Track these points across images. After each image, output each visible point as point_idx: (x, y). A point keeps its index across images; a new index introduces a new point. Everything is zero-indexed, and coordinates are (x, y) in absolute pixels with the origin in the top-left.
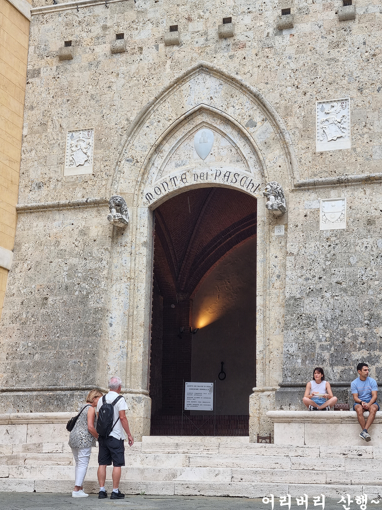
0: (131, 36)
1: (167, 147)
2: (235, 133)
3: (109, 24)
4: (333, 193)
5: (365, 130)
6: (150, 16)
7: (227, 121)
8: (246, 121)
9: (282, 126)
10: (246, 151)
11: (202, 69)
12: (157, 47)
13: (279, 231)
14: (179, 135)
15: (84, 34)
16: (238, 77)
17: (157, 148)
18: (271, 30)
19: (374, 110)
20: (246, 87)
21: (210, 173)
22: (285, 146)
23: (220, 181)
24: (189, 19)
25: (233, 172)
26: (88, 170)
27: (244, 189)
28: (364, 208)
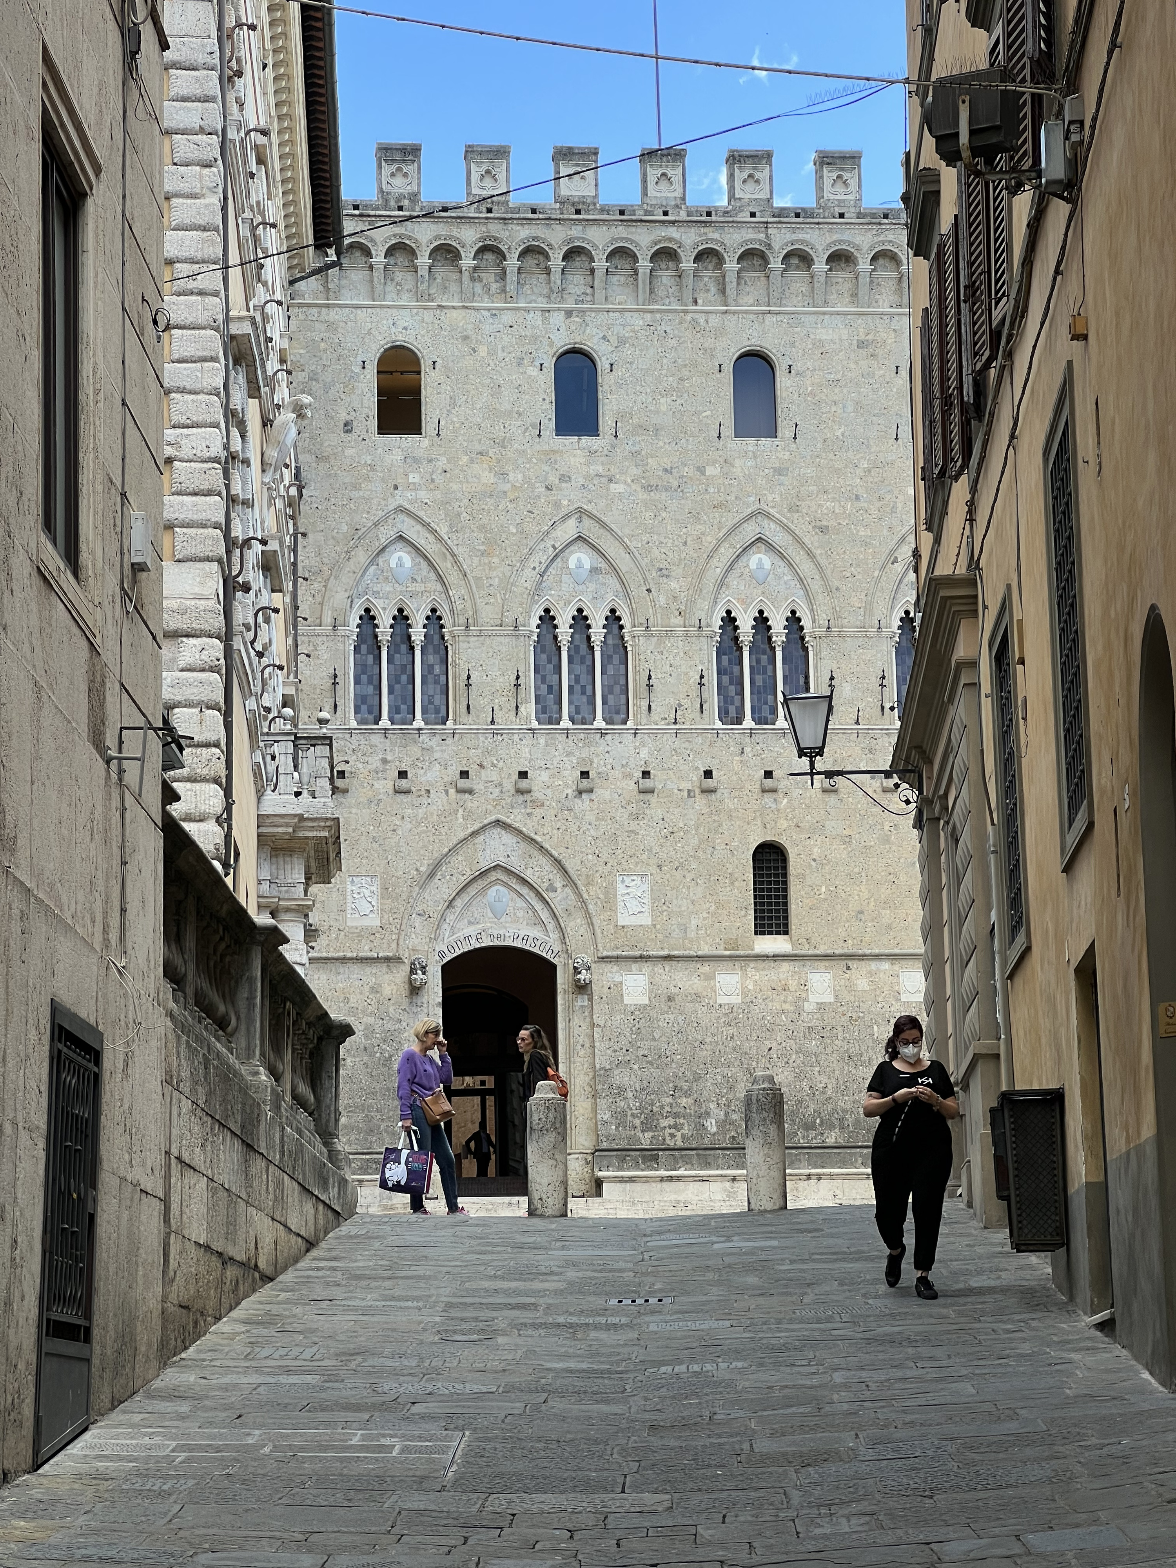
0: (416, 774)
1: (459, 903)
2: (533, 895)
3: (389, 758)
4: (635, 967)
5: (665, 908)
6: (437, 755)
7: (524, 882)
8: (546, 884)
9: (585, 896)
10: (545, 915)
11: (498, 823)
12: (447, 792)
13: (582, 1001)
14: (472, 890)
15: (360, 766)
16: (538, 838)
17: (450, 904)
18: (570, 791)
19: (672, 889)
20: (546, 850)
21: (507, 934)
22: (588, 916)
23: (518, 944)
24: (481, 766)
25: (532, 935)
26: (374, 921)
27: (544, 955)
28: (664, 984)
